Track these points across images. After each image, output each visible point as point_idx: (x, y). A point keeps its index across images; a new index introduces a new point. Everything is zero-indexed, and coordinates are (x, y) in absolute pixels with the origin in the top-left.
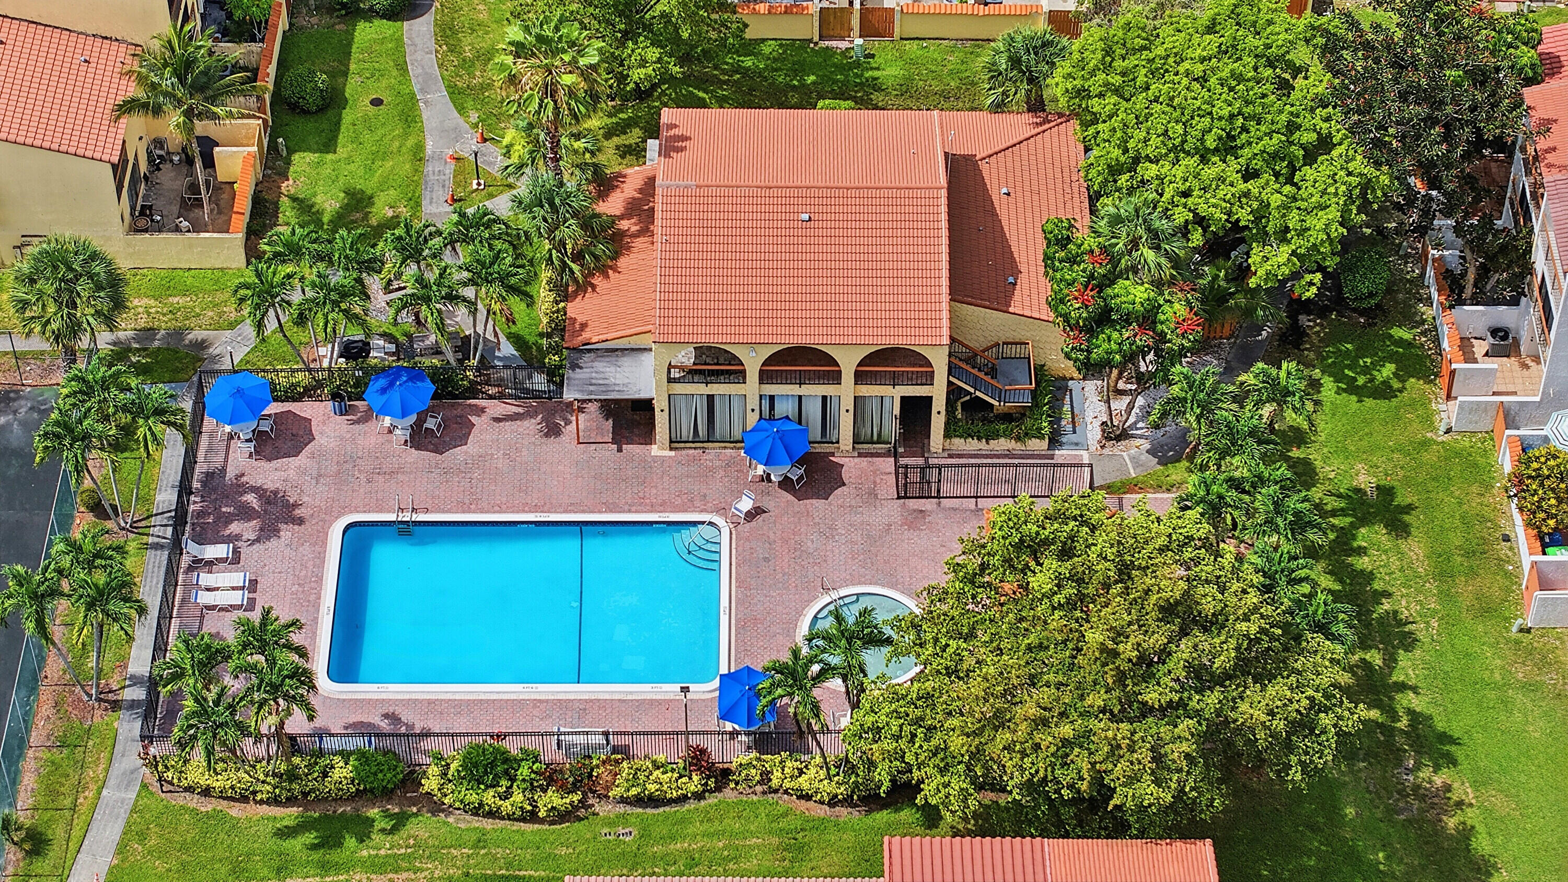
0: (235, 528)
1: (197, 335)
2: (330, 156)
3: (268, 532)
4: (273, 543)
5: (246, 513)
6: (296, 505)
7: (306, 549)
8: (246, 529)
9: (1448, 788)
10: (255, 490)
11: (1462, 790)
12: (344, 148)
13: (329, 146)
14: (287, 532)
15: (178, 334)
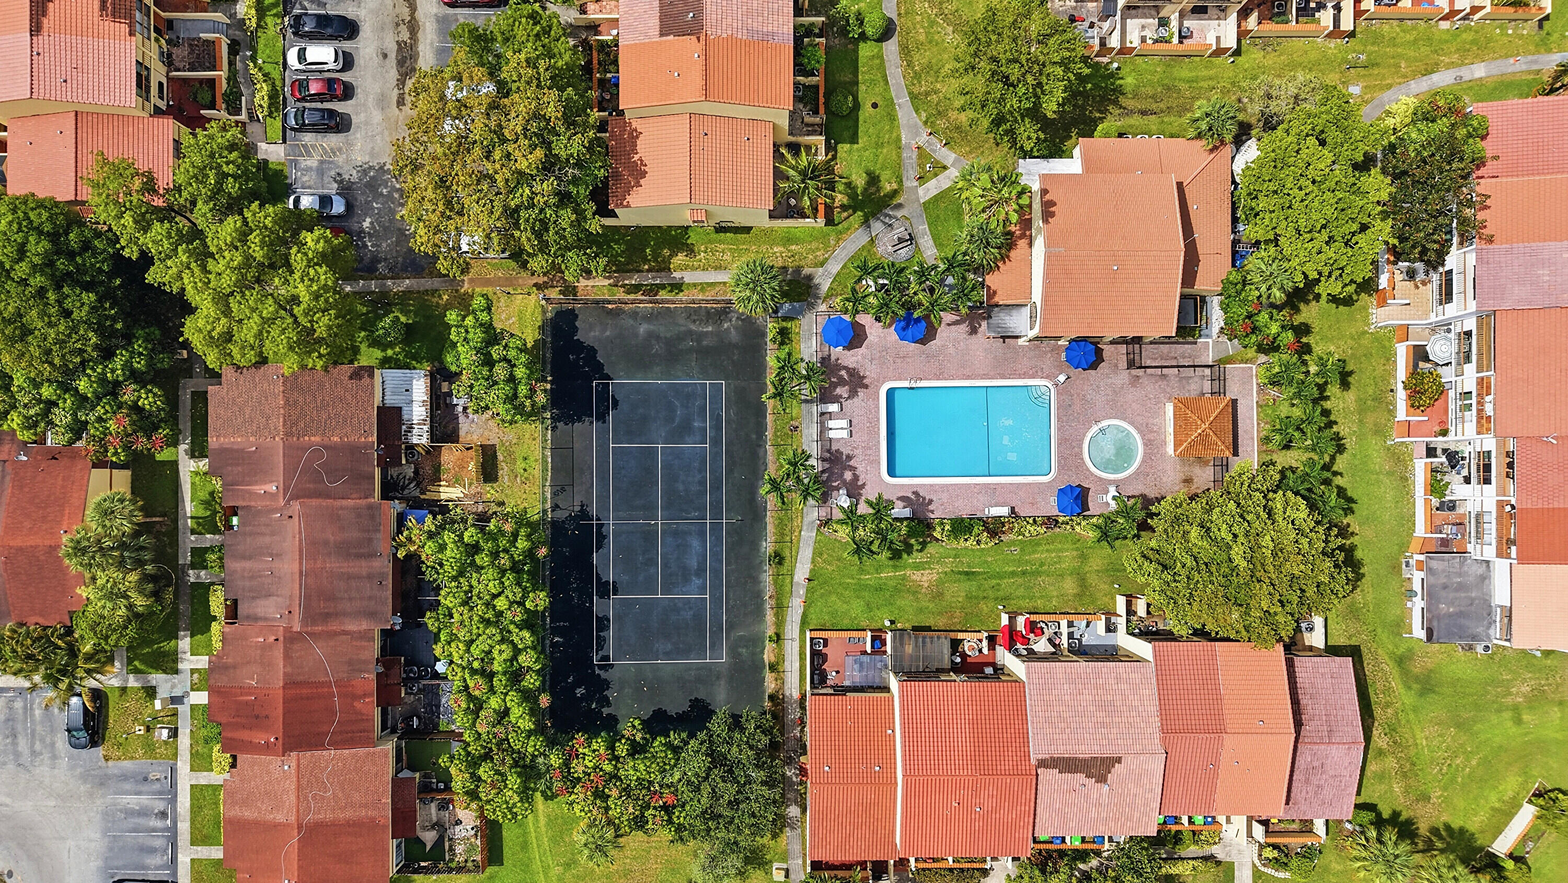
0: (839, 391)
1: (806, 271)
2: (856, 146)
3: (853, 394)
4: (855, 400)
5: (842, 382)
6: (864, 377)
7: (870, 402)
8: (842, 391)
9: (1348, 525)
10: (845, 368)
11: (1355, 527)
12: (862, 140)
13: (854, 139)
14: (861, 393)
15: (798, 270)
